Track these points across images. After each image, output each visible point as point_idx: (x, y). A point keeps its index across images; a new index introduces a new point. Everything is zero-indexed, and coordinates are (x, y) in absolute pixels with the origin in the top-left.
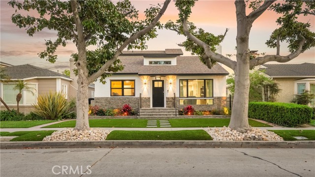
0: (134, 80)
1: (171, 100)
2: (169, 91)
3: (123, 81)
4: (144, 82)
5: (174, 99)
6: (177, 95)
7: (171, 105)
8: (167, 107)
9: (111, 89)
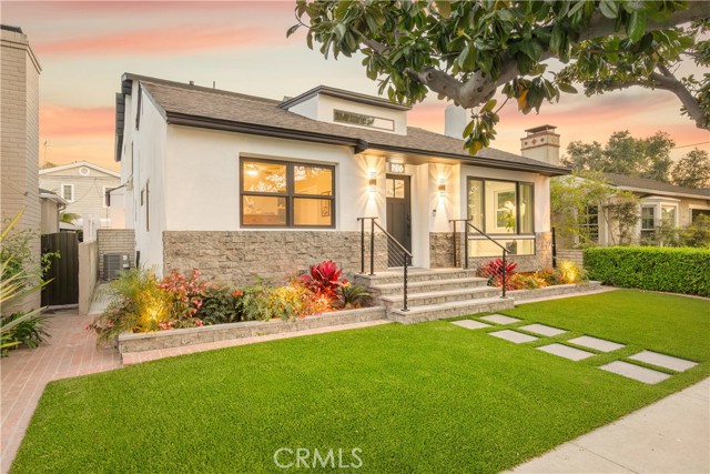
0: (332, 168)
1: (442, 241)
2: (437, 213)
3: (290, 165)
4: (369, 177)
5: (454, 238)
6: (460, 228)
7: (442, 259)
8: (432, 265)
9: (243, 194)
